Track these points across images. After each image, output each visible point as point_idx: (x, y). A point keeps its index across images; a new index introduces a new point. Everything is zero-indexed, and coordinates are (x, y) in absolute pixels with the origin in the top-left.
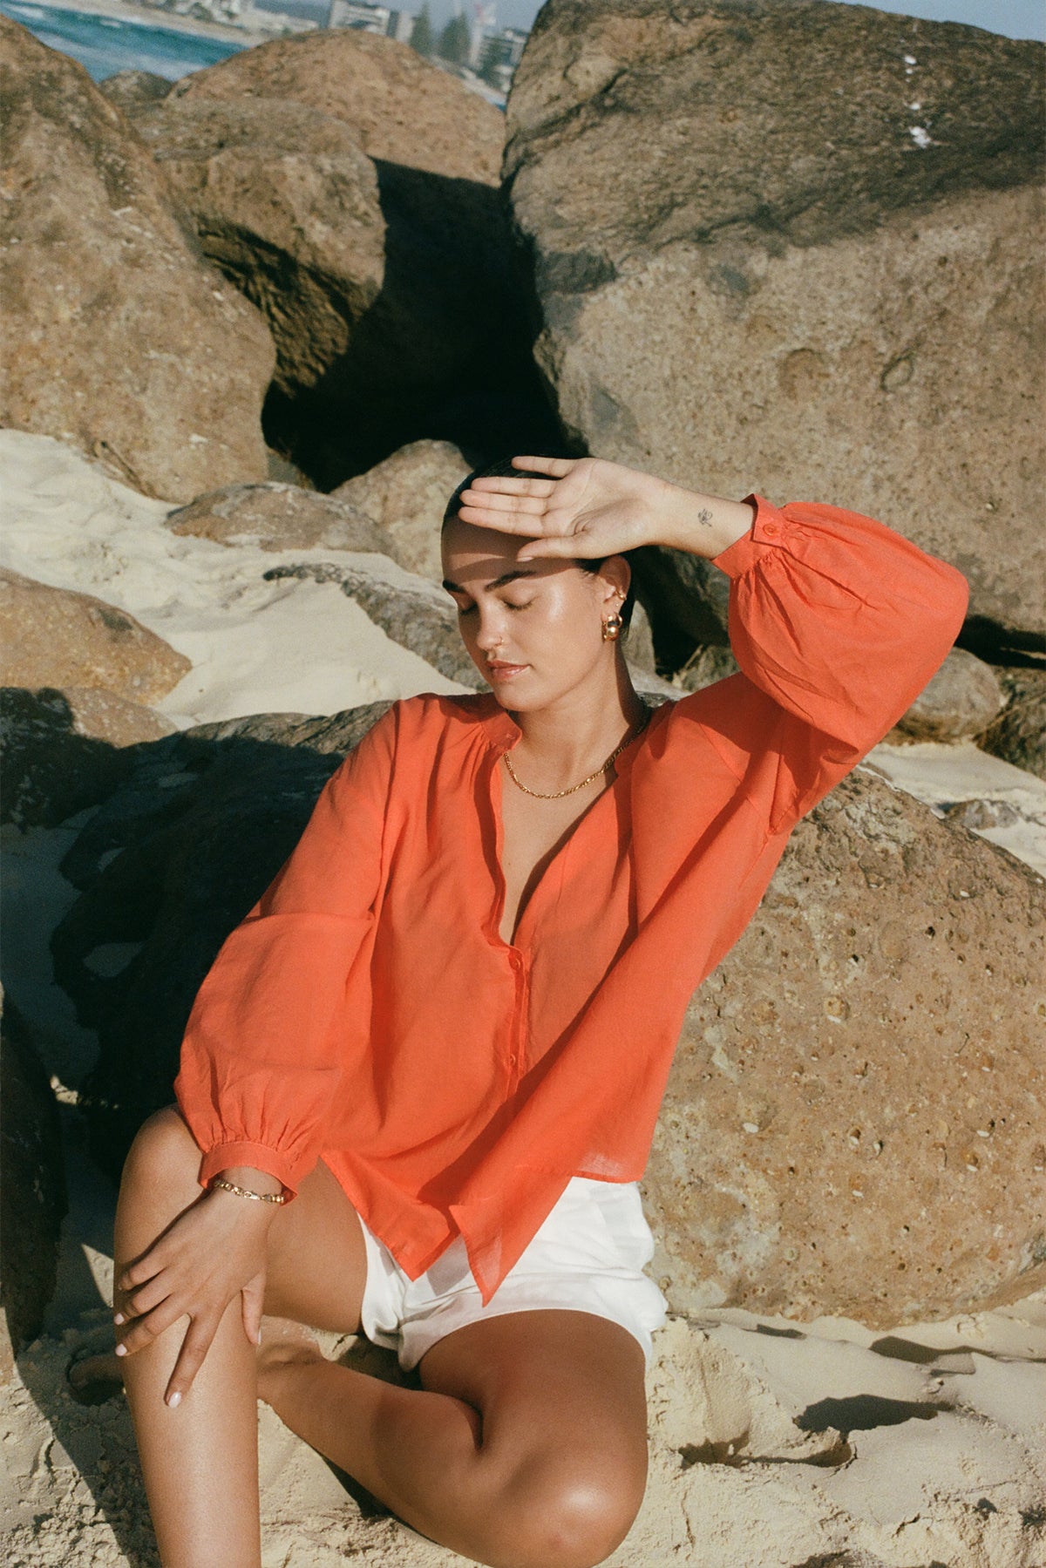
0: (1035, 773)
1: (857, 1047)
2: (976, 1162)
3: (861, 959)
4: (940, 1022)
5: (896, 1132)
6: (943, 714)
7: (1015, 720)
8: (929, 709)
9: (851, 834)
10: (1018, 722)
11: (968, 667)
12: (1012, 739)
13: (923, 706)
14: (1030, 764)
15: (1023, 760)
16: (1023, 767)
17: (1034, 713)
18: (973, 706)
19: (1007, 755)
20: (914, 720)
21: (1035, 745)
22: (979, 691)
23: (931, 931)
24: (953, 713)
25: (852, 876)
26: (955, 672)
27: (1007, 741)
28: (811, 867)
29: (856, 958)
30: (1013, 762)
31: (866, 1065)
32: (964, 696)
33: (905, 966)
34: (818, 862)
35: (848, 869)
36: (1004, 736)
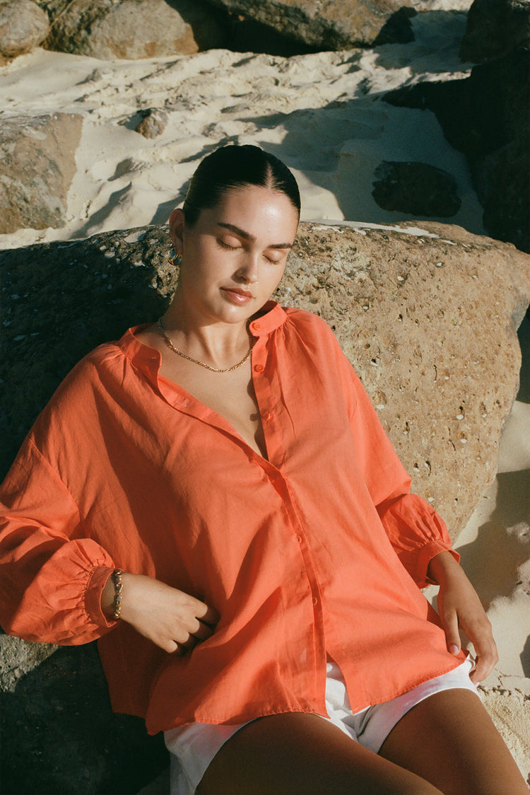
0: (87, 55)
1: (399, 417)
2: (463, 436)
3: (377, 360)
4: (422, 367)
5: (432, 450)
6: (26, 40)
7: (59, 26)
8: (18, 41)
9: (343, 281)
10: (61, 28)
11: (25, 8)
12: (64, 39)
13: (16, 40)
14: (83, 50)
15: (77, 50)
16: (79, 54)
17: (68, 20)
18: (38, 29)
19: (65, 49)
20: (13, 50)
21: (80, 39)
22: (37, 19)
23: (401, 317)
24: (31, 37)
25: (354, 310)
26: (21, 13)
27: (61, 41)
28: (332, 318)
29: (374, 361)
30: (71, 52)
31: (407, 423)
32: (32, 26)
33: (399, 348)
34: (335, 313)
35: (351, 306)
36: (57, 39)
